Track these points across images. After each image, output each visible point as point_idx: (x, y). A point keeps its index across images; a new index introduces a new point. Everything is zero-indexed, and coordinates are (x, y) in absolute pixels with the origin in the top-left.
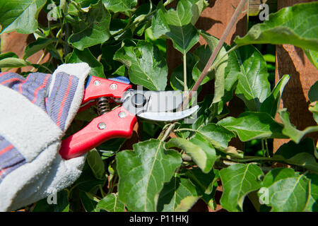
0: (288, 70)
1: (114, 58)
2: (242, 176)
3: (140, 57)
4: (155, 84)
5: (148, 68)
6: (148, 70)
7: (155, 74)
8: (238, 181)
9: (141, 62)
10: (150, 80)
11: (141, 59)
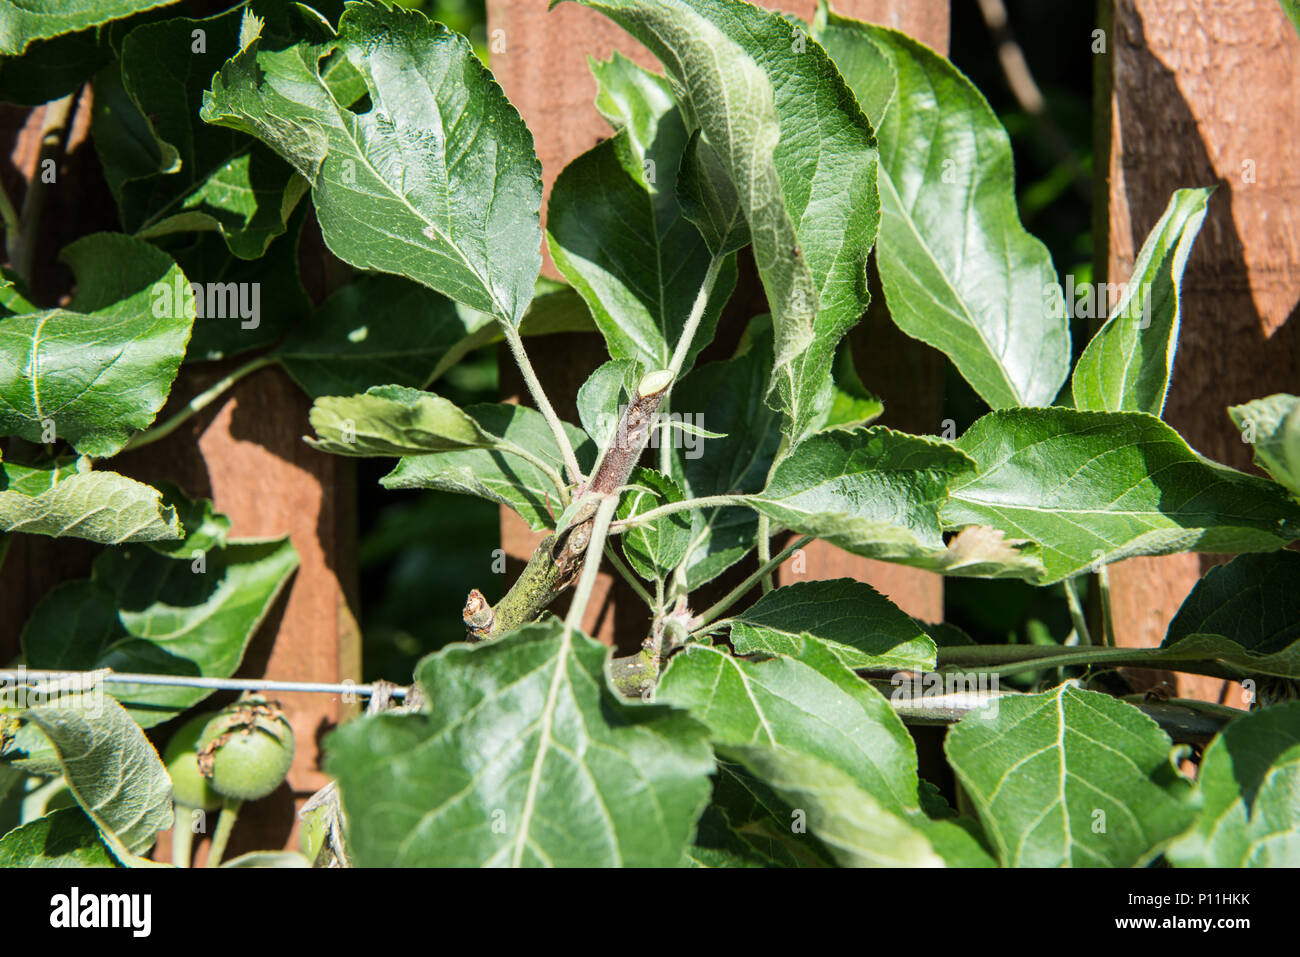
0: (1174, 166)
1: (209, 112)
2: (1048, 762)
3: (363, 105)
4: (471, 261)
5: (417, 169)
6: (418, 183)
7: (469, 203)
8: (1045, 795)
9: (373, 135)
10: (438, 242)
11: (368, 119)
